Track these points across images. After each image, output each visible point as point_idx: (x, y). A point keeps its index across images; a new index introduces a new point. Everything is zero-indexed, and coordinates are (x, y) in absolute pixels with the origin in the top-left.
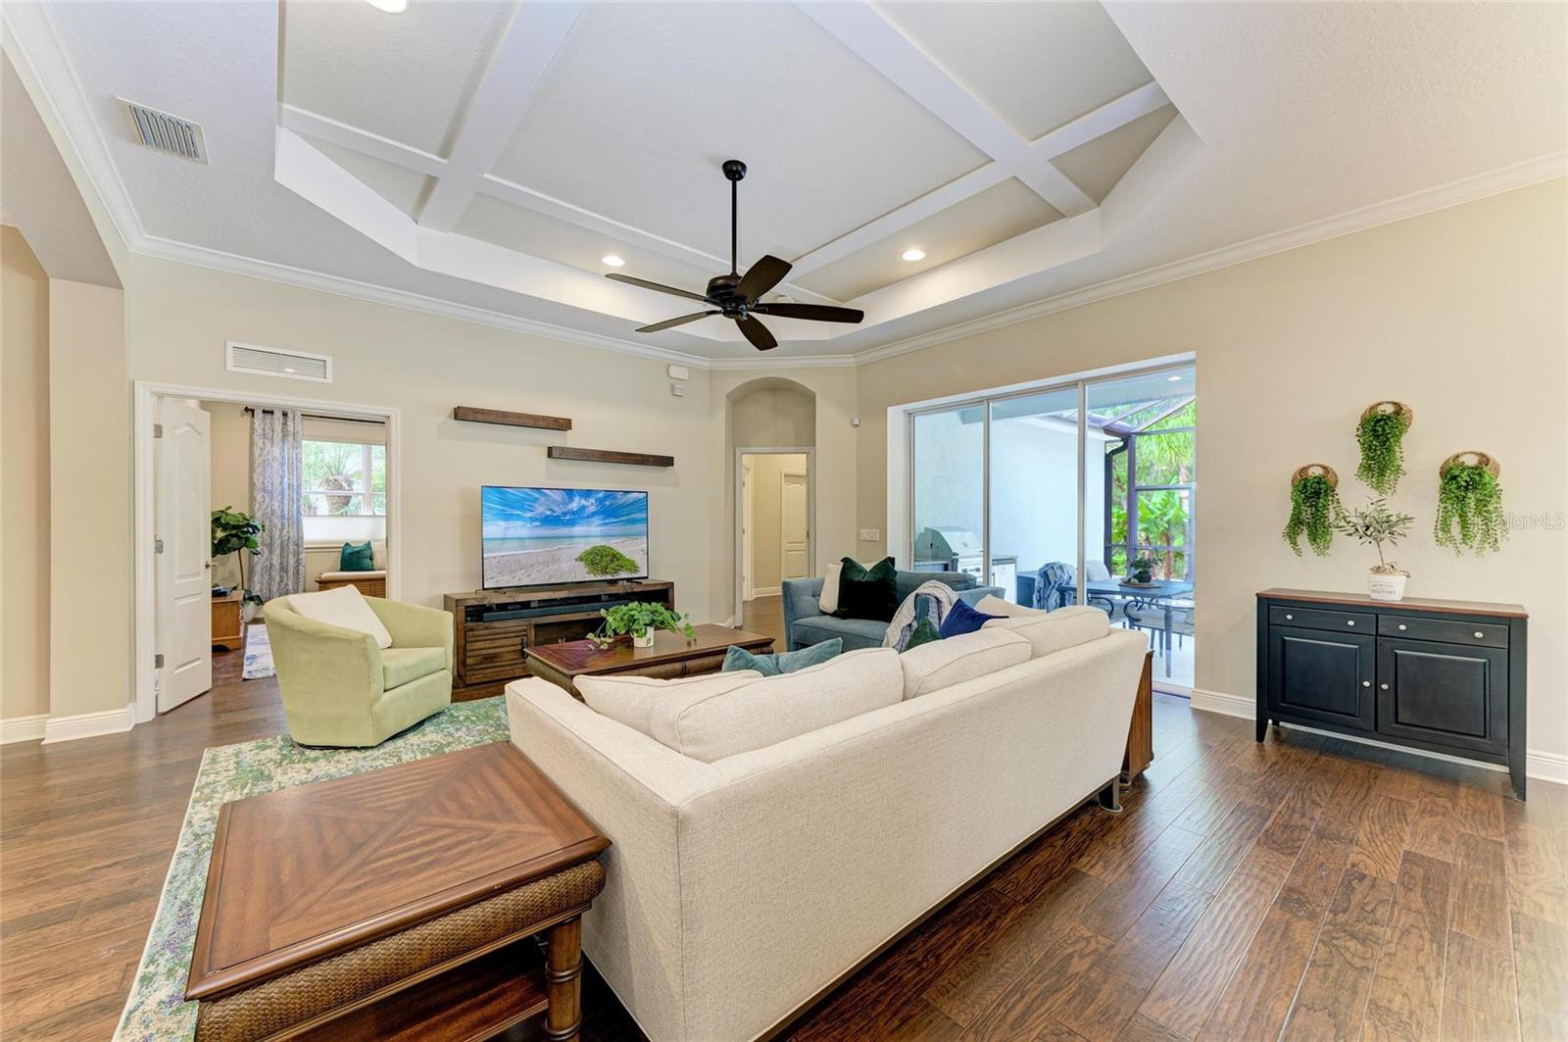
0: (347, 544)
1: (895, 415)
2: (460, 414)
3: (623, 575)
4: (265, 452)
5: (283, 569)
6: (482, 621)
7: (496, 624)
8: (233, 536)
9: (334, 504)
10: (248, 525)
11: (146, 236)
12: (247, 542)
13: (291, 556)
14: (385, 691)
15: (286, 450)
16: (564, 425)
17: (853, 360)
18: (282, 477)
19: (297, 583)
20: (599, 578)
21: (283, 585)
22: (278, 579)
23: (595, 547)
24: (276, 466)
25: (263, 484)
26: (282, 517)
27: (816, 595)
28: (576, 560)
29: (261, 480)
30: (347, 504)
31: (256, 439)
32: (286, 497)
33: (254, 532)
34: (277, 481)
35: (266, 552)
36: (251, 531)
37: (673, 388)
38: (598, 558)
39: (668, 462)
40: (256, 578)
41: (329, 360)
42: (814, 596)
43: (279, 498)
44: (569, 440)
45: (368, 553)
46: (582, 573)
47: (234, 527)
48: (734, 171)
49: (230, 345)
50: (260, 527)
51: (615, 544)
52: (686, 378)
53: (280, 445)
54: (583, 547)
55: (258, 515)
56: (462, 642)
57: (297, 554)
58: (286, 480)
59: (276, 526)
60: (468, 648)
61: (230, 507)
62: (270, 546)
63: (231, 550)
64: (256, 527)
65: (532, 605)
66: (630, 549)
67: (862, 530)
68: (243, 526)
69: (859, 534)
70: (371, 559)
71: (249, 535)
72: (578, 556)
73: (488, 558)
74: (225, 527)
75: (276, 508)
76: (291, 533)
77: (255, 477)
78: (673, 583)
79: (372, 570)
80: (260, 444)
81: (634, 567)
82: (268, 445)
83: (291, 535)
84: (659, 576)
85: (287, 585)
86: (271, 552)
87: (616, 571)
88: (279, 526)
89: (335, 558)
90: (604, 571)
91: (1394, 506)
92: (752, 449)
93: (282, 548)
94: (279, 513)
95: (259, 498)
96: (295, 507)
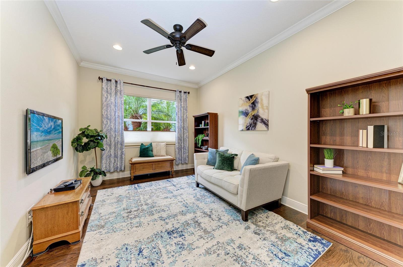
0: (142, 144)
4: (108, 100)
5: (116, 156)
8: (91, 141)
9: (135, 126)
10: (99, 135)
12: (98, 144)
13: (119, 150)
15: (117, 99)
18: (115, 112)
19: (122, 163)
21: (115, 164)
22: (113, 161)
24: (113, 107)
25: (107, 115)
26: (115, 131)
29: (106, 113)
30: (140, 126)
31: (104, 93)
32: (117, 122)
33: (101, 139)
35: (108, 148)
36: (100, 138)
40: (104, 161)
43: (114, 122)
45: (151, 148)
47: (92, 136)
50: (104, 136)
53: (115, 96)
55: (104, 130)
57: (121, 149)
58: (117, 114)
59: (112, 135)
61: (89, 126)
62: (110, 145)
63: (90, 149)
64: (102, 136)
68: (95, 136)
70: (152, 151)
71: (99, 141)
74: (87, 136)
75: (112, 127)
76: (119, 139)
77: (103, 112)
79: (153, 156)
80: (105, 95)
82: (109, 97)
83: (119, 140)
85: (117, 164)
86: (110, 148)
88: (114, 136)
89: (137, 151)
93: (115, 146)
94: (114, 129)
95: (105, 122)
96: (121, 127)
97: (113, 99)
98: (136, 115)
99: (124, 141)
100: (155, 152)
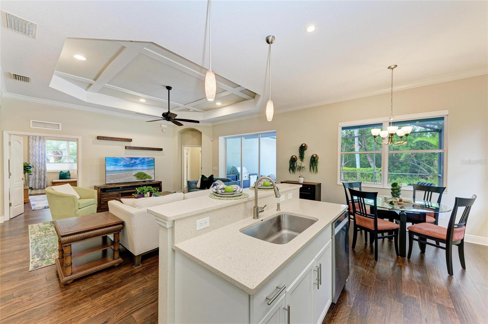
0: (61, 171)
1: (221, 139)
2: (99, 138)
3: (147, 180)
4: (33, 144)
5: (40, 179)
6: (106, 192)
7: (109, 193)
10: (28, 166)
11: (7, 93)
13: (42, 175)
14: (79, 209)
15: (40, 143)
16: (130, 140)
17: (211, 124)
18: (39, 151)
19: (44, 183)
20: (140, 181)
21: (39, 184)
22: (38, 182)
23: (139, 173)
24: (37, 148)
25: (33, 153)
26: (39, 163)
27: (196, 184)
28: (133, 176)
29: (32, 152)
30: (61, 159)
31: (30, 139)
32: (40, 157)
33: (30, 168)
34: (37, 153)
35: (34, 174)
36: (29, 168)
37: (162, 130)
38: (139, 175)
39: (161, 150)
41: (60, 124)
42: (195, 184)
43: (38, 157)
44: (132, 144)
45: (68, 174)
46: (135, 179)
48: (169, 88)
49: (31, 121)
50: (32, 166)
51: (145, 172)
52: (166, 127)
53: (39, 141)
54: (135, 173)
56: (100, 198)
57: (44, 174)
58: (40, 152)
59: (37, 166)
60: (101, 199)
62: (35, 172)
64: (31, 167)
65: (120, 188)
66: (149, 173)
67: (214, 167)
68: (26, 167)
69: (213, 168)
70: (70, 176)
71: (28, 169)
72: (134, 175)
73: (107, 176)
75: (37, 160)
76: (42, 168)
77: (30, 151)
78: (161, 182)
79: (70, 179)
80: (32, 141)
81: (150, 177)
82: (34, 141)
83: (42, 169)
84: (157, 180)
85: (41, 184)
86: (35, 174)
87: (145, 179)
88: (38, 166)
90: (141, 179)
91: (303, 165)
92: (186, 146)
93: (39, 173)
94: (38, 162)
96: (44, 160)
97: (37, 143)
98: (57, 151)
99: (46, 169)
100: (72, 176)
